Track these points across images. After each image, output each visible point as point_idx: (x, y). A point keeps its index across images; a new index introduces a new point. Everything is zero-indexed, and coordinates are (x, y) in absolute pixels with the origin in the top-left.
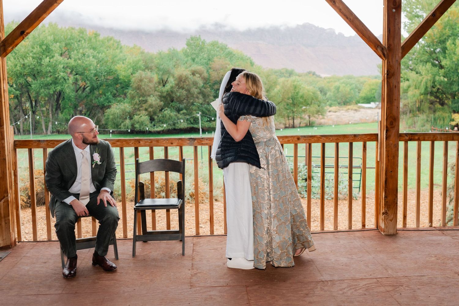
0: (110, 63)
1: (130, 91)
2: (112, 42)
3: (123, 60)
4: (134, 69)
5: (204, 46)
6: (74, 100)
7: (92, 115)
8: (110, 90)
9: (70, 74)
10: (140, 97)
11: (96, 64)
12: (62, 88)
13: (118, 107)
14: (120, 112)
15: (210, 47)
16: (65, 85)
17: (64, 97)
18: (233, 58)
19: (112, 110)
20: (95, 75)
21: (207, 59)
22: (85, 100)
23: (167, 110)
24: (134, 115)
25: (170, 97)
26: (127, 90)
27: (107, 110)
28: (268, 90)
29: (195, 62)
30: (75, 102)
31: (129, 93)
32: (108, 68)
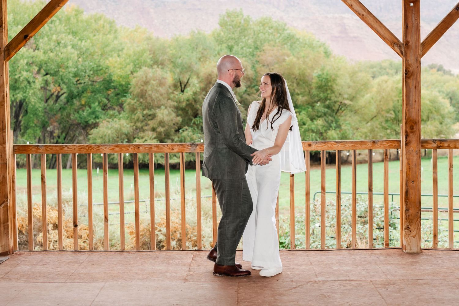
0: (98, 55)
1: (129, 100)
2: (101, 22)
3: (119, 51)
4: (135, 65)
5: (248, 25)
6: (43, 114)
7: (69, 138)
8: (97, 98)
9: (37, 73)
10: (144, 110)
11: (76, 58)
12: (24, 96)
13: (110, 126)
14: (112, 133)
15: (258, 28)
16: (28, 91)
17: (26, 111)
18: (296, 45)
19: (100, 131)
20: (76, 75)
21: (253, 47)
22: (59, 115)
23: (186, 130)
24: (134, 138)
25: (192, 110)
26: (124, 99)
27: (92, 131)
28: (354, 97)
29: (234, 52)
30: (43, 118)
31: (127, 103)
32: (95, 64)
